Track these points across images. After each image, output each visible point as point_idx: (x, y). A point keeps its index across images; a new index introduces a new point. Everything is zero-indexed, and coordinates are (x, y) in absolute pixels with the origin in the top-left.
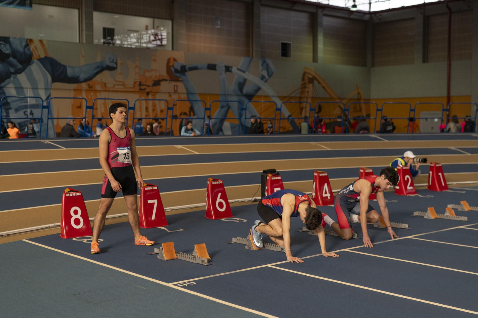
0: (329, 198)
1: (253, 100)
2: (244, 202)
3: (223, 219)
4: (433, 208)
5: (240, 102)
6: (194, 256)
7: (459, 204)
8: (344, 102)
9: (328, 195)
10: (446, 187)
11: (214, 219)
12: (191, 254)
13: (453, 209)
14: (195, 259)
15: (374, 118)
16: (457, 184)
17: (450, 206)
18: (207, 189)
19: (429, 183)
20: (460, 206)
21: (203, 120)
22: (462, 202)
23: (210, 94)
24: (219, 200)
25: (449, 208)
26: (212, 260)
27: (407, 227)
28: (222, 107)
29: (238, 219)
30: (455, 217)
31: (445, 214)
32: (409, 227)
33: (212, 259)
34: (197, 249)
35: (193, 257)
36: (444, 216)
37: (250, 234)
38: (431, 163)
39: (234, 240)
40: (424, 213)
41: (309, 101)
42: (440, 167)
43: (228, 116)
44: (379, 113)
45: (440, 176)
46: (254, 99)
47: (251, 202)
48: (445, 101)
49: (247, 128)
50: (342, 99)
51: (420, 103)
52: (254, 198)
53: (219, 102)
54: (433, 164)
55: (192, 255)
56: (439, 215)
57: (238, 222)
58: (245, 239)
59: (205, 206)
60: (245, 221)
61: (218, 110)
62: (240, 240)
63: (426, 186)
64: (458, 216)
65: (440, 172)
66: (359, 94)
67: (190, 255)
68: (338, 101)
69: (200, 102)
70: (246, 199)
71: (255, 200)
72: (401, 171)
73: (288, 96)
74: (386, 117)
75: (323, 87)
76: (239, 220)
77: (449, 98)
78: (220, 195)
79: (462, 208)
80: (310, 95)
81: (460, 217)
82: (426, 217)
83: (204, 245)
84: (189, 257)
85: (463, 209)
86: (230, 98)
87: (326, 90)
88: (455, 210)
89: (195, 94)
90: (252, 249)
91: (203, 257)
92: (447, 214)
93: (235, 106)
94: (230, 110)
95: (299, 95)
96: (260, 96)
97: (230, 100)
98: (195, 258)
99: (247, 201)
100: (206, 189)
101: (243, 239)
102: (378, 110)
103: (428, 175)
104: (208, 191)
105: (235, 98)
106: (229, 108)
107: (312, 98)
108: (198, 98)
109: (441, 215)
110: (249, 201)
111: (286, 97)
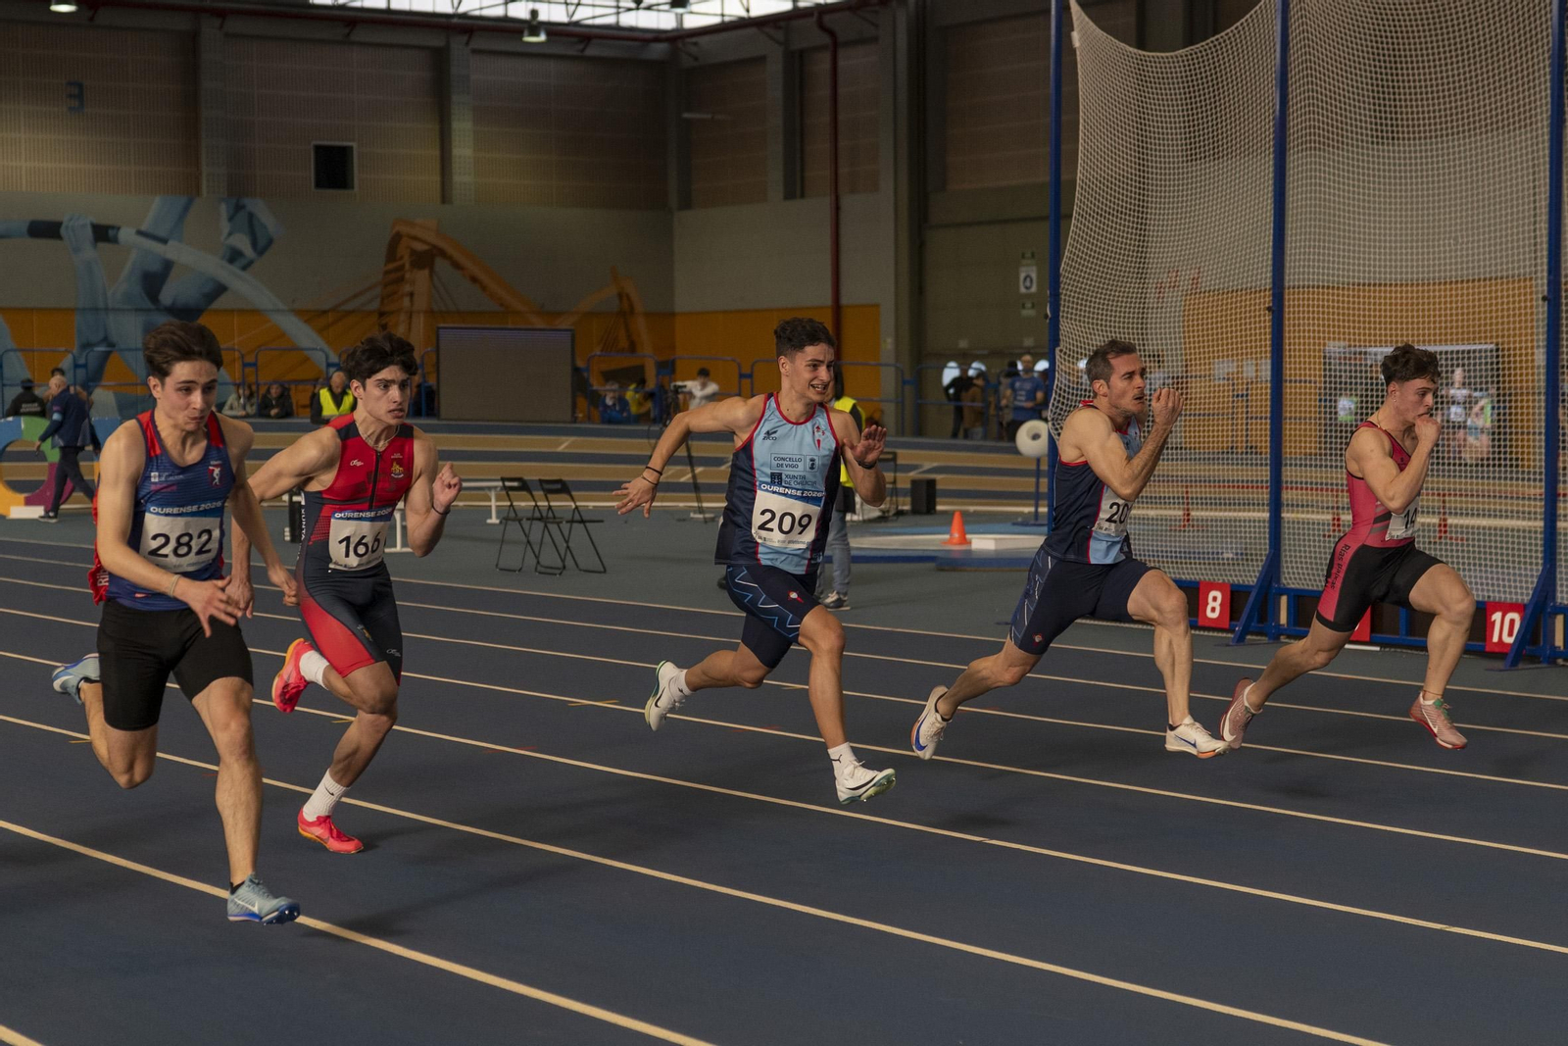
28: (86, 346)
50: (554, 314)
66: (623, 296)
68: (539, 323)
73: (334, 310)
75: (474, 280)
77: (837, 312)
86: (113, 320)
87: (484, 288)
94: (115, 353)
96: (228, 312)
105: (133, 320)
106: (111, 347)
107: (430, 312)
111: (325, 312)
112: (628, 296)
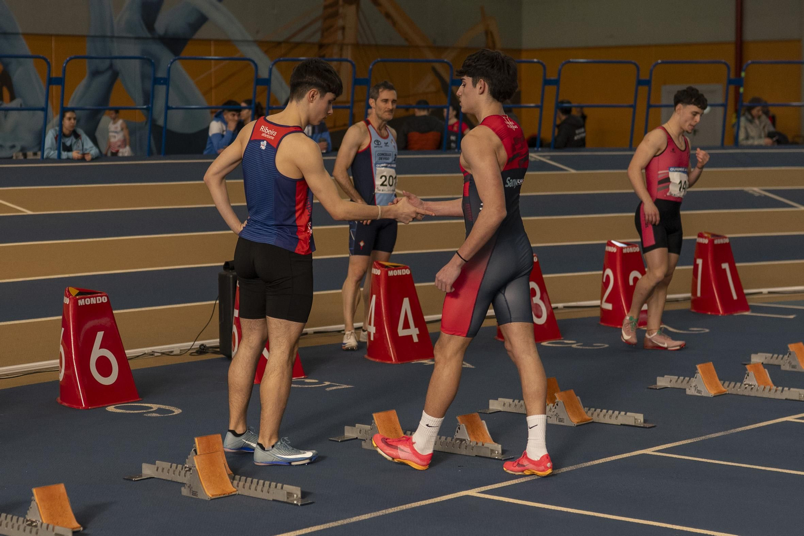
0: (416, 340)
1: (185, 53)
2: (169, 354)
3: (111, 409)
4: (711, 365)
5: (149, 61)
6: (33, 522)
7: (785, 351)
8: (448, 57)
9: (414, 332)
10: (742, 303)
11: (84, 408)
12: (23, 514)
13: (765, 366)
14: (34, 530)
15: (537, 107)
16: (770, 293)
17: (757, 359)
18: (64, 318)
19: (694, 292)
20: (786, 357)
21: (41, 114)
22: (792, 347)
23: (57, 36)
24: (97, 352)
25: (756, 366)
26: (86, 532)
27: (642, 421)
28: (95, 73)
29: (155, 407)
30: (773, 391)
31: (746, 381)
32: (645, 421)
33: (84, 529)
34: (41, 500)
35: (28, 525)
36: (743, 385)
37: (195, 451)
38: (701, 235)
39: (148, 470)
40: (687, 379)
41: (348, 54)
42: (727, 246)
43: (114, 102)
44: (551, 90)
45: (725, 270)
46: (189, 50)
47: (191, 354)
48: (730, 57)
49: (172, 134)
50: (441, 49)
51: (663, 63)
52: (198, 343)
53: (87, 60)
54: (706, 238)
55: (25, 518)
56: (727, 383)
57: (154, 415)
58: (180, 466)
59: (56, 370)
60: (177, 411)
61: (84, 82)
62: (165, 471)
63: (685, 299)
64: (780, 388)
65: (725, 262)
66: (488, 33)
67: (21, 519)
68: (430, 56)
69: (30, 62)
70: (176, 347)
71: (203, 350)
72: (618, 258)
73: (286, 42)
74: (569, 102)
75: (388, 16)
76: (158, 411)
77: (740, 45)
78: (100, 335)
79: (793, 363)
80: (350, 37)
81: (786, 389)
82: (691, 392)
83: (61, 488)
84: (16, 526)
85: (794, 367)
86: (117, 49)
87: (394, 23)
88: (773, 369)
89: (17, 34)
90: (200, 496)
91: (57, 524)
92: (751, 379)
93: (132, 71)
94: (118, 84)
95: (317, 38)
96: (207, 41)
97: (116, 53)
98: (36, 526)
99: (178, 352)
100: (61, 317)
101: (174, 465)
102: (547, 82)
103: (692, 267)
104: (65, 324)
105: (133, 49)
106: (115, 75)
107: (356, 46)
108: (23, 47)
109: (733, 384)
110: (183, 353)
111: (279, 44)
112: (491, 33)
